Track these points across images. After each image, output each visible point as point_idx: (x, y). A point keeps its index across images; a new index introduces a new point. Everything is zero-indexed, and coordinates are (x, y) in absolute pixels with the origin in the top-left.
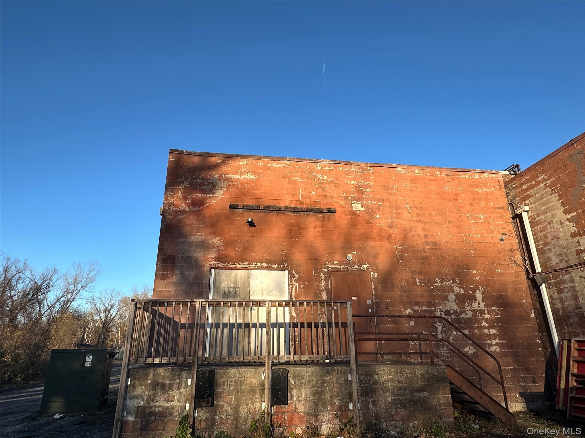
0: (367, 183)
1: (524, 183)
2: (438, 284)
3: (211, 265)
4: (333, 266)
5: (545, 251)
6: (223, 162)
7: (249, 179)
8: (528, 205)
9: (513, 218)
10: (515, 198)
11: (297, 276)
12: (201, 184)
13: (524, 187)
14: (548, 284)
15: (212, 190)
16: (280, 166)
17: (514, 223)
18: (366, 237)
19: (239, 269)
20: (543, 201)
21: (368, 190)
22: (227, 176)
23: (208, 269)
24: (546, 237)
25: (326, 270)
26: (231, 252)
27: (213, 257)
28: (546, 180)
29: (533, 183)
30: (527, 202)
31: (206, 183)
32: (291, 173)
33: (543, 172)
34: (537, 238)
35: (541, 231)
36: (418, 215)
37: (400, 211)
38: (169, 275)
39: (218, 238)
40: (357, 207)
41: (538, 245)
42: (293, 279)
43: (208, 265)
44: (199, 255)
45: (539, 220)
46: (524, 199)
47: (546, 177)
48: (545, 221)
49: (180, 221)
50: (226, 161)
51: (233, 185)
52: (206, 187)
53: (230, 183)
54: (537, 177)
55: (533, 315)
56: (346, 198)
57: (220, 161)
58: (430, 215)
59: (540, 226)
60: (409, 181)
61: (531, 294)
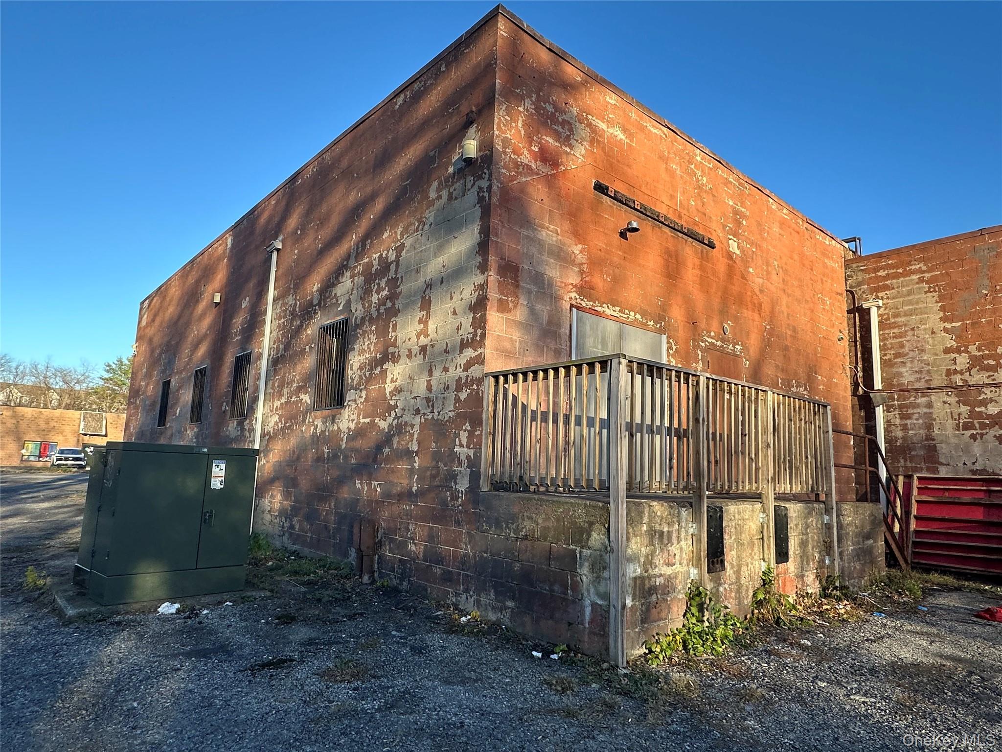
0: (743, 210)
1: (882, 268)
2: (794, 389)
3: (571, 298)
4: (710, 340)
5: (896, 363)
6: (584, 83)
7: (618, 138)
8: (882, 299)
9: (849, 312)
10: (860, 284)
11: (674, 347)
12: (553, 118)
13: (882, 273)
14: (887, 405)
15: (568, 138)
16: (655, 131)
17: (849, 319)
18: (740, 301)
19: (607, 317)
20: (911, 298)
21: (744, 222)
22: (590, 117)
23: (568, 308)
24: (902, 346)
25: (703, 345)
26: (599, 281)
27: (574, 283)
28: (924, 272)
29: (900, 271)
30: (880, 294)
31: (560, 119)
32: (669, 152)
33: (920, 260)
34: (885, 345)
35: (895, 337)
36: (784, 280)
37: (770, 269)
38: (511, 305)
39: (580, 247)
40: (734, 247)
41: (885, 355)
42: (671, 352)
43: (566, 298)
44: (553, 271)
45: (895, 323)
46: (877, 290)
47: (924, 268)
48: (905, 325)
49: (523, 189)
50: (587, 82)
51: (598, 142)
52: (560, 129)
53: (595, 137)
54: (909, 263)
55: (852, 443)
56: (724, 226)
57: (579, 79)
58: (793, 286)
59: (896, 330)
60: (778, 224)
61: (853, 416)
